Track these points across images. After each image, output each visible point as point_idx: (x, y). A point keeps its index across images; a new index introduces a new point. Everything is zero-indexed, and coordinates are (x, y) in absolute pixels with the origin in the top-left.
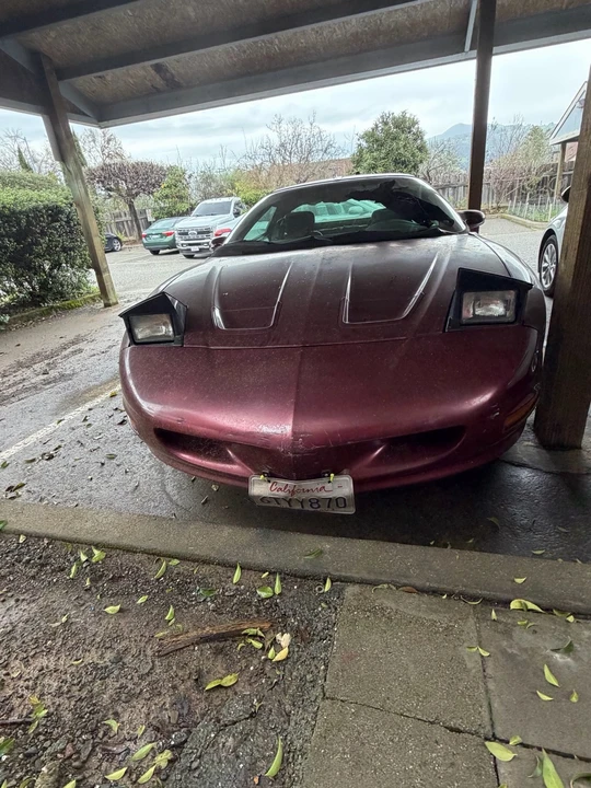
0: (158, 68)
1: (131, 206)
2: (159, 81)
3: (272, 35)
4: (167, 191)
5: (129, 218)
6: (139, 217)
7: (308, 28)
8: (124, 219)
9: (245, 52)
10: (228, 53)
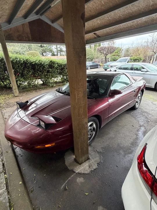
0: (95, 34)
1: (106, 57)
2: (95, 36)
3: (120, 25)
4: (115, 54)
5: (104, 60)
6: (107, 60)
7: (130, 22)
8: (103, 60)
9: (114, 29)
10: (110, 29)
